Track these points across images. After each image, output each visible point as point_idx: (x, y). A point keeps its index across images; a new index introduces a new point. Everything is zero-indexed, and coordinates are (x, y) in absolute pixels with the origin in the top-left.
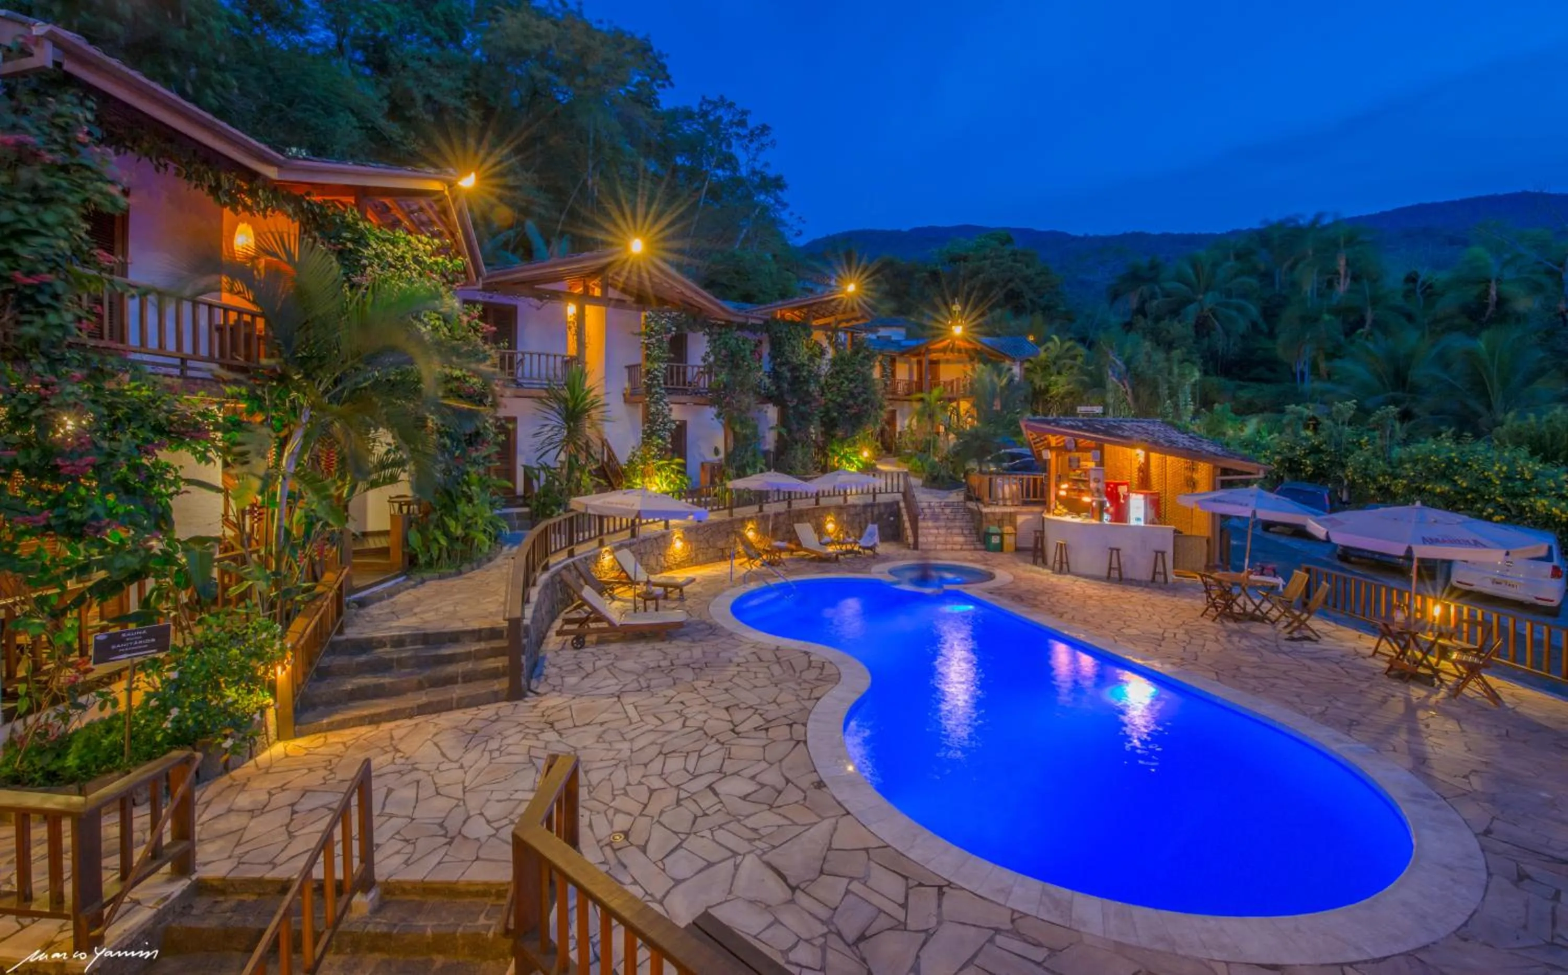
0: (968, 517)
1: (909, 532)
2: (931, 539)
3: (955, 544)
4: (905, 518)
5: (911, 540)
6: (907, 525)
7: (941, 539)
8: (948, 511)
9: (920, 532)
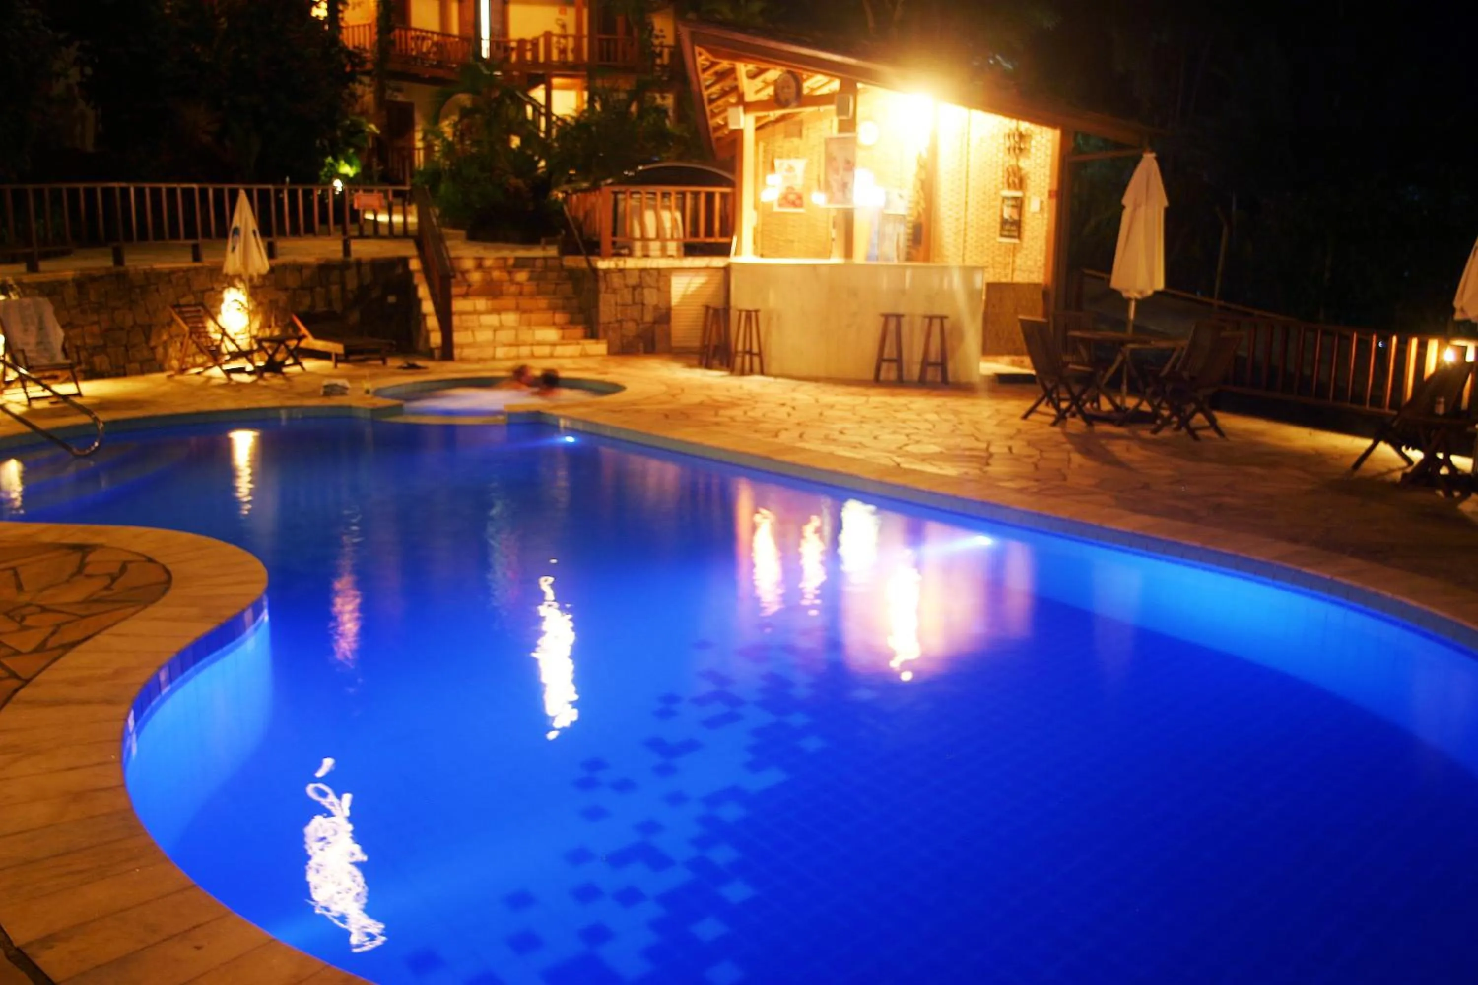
0: (568, 288)
1: (432, 322)
2: (484, 336)
3: (540, 344)
4: (423, 291)
5: (436, 339)
6: (428, 307)
7: (505, 336)
8: (522, 276)
9: (456, 320)
